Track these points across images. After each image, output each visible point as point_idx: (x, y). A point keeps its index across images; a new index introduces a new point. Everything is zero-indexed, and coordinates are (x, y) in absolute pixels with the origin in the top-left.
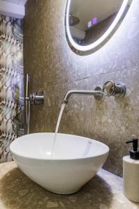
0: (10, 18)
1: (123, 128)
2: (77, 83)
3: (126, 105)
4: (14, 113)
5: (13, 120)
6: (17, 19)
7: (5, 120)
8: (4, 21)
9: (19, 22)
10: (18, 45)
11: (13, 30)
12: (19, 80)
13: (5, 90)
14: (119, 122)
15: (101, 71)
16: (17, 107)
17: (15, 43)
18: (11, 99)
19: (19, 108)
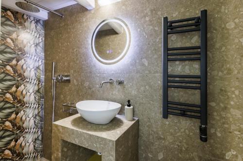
0: (34, 18)
1: (123, 96)
2: (98, 75)
3: (124, 87)
4: (36, 88)
5: (35, 93)
6: (39, 20)
7: (28, 93)
8: (29, 19)
9: (41, 22)
10: (40, 38)
11: (36, 27)
12: (40, 64)
13: (28, 71)
14: (121, 94)
15: (113, 72)
16: (39, 84)
17: (38, 37)
18: (34, 78)
19: (40, 84)
